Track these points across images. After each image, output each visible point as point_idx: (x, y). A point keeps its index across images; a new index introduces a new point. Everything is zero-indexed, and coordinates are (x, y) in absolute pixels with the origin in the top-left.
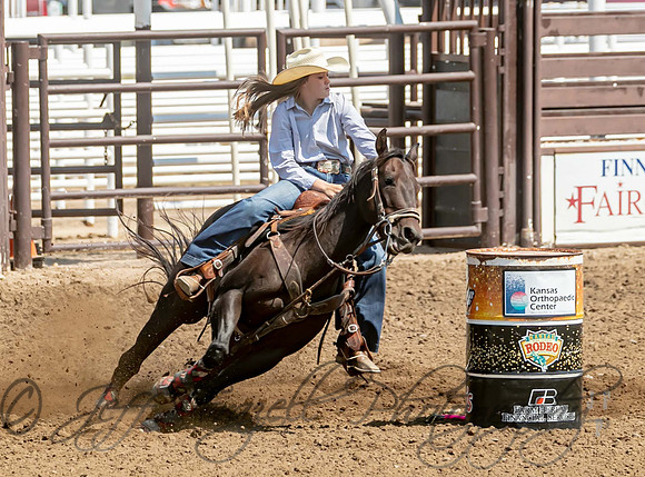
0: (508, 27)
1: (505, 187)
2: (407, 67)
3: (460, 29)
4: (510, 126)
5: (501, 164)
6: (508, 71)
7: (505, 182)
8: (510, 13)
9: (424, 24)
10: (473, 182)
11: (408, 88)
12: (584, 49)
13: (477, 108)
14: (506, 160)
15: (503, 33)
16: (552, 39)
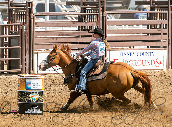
0: (27, 25)
1: (26, 61)
2: (5, 34)
3: (17, 25)
4: (27, 47)
5: (25, 55)
6: (27, 35)
7: (26, 59)
8: (28, 22)
9: (8, 24)
10: (19, 59)
11: (5, 38)
12: (44, 30)
13: (20, 43)
14: (27, 54)
15: (26, 26)
16: (37, 28)
